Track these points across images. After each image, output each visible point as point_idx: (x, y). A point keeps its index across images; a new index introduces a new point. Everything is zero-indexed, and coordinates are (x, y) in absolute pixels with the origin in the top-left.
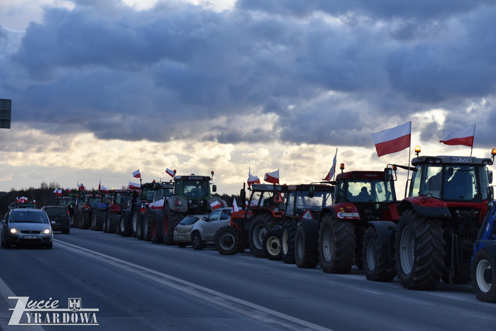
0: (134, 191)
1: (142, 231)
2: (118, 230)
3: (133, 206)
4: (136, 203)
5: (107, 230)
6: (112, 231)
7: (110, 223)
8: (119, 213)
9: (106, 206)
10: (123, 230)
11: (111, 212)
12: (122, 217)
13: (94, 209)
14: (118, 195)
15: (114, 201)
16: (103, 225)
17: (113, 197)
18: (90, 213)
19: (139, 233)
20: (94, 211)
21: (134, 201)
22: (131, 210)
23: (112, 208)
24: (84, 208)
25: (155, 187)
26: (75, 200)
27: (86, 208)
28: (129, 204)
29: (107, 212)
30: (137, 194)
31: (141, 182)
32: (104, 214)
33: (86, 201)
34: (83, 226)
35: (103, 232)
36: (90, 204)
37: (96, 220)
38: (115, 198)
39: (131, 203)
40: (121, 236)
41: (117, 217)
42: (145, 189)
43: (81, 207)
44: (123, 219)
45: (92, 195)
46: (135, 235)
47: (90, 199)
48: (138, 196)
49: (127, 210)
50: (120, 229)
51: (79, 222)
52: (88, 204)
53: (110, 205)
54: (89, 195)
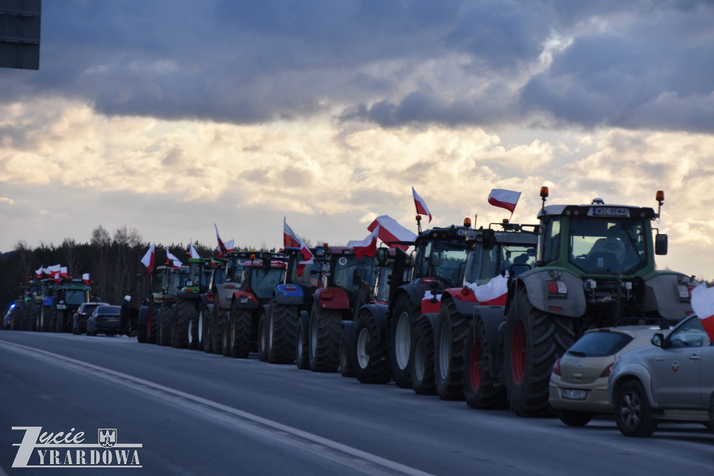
0: (398, 250)
1: (431, 371)
2: (344, 363)
3: (397, 293)
4: (404, 287)
5: (312, 361)
6: (325, 365)
7: (320, 341)
8: (346, 314)
9: (300, 293)
10: (364, 363)
11: (323, 311)
12: (361, 327)
13: (265, 301)
14: (342, 262)
15: (331, 279)
16: (295, 348)
17: (326, 267)
18: (255, 313)
19: (420, 375)
20: (266, 306)
21: (396, 281)
22: (387, 306)
23: (325, 299)
24: (237, 297)
25: (467, 239)
26: (208, 274)
27: (242, 297)
28: (380, 289)
29: (309, 312)
30: (407, 261)
31: (419, 224)
32: (299, 315)
33: (243, 278)
34: (236, 347)
35: (295, 367)
36: (253, 287)
37: (274, 332)
38: (332, 271)
39: (387, 287)
40: (355, 380)
41: (343, 326)
42: (430, 245)
43: (226, 294)
44: (362, 331)
45: (258, 262)
46: (404, 380)
47: (254, 272)
48: (409, 267)
49: (373, 305)
50: (353, 360)
51: (220, 336)
52: (248, 287)
53: (317, 291)
54: (248, 263)
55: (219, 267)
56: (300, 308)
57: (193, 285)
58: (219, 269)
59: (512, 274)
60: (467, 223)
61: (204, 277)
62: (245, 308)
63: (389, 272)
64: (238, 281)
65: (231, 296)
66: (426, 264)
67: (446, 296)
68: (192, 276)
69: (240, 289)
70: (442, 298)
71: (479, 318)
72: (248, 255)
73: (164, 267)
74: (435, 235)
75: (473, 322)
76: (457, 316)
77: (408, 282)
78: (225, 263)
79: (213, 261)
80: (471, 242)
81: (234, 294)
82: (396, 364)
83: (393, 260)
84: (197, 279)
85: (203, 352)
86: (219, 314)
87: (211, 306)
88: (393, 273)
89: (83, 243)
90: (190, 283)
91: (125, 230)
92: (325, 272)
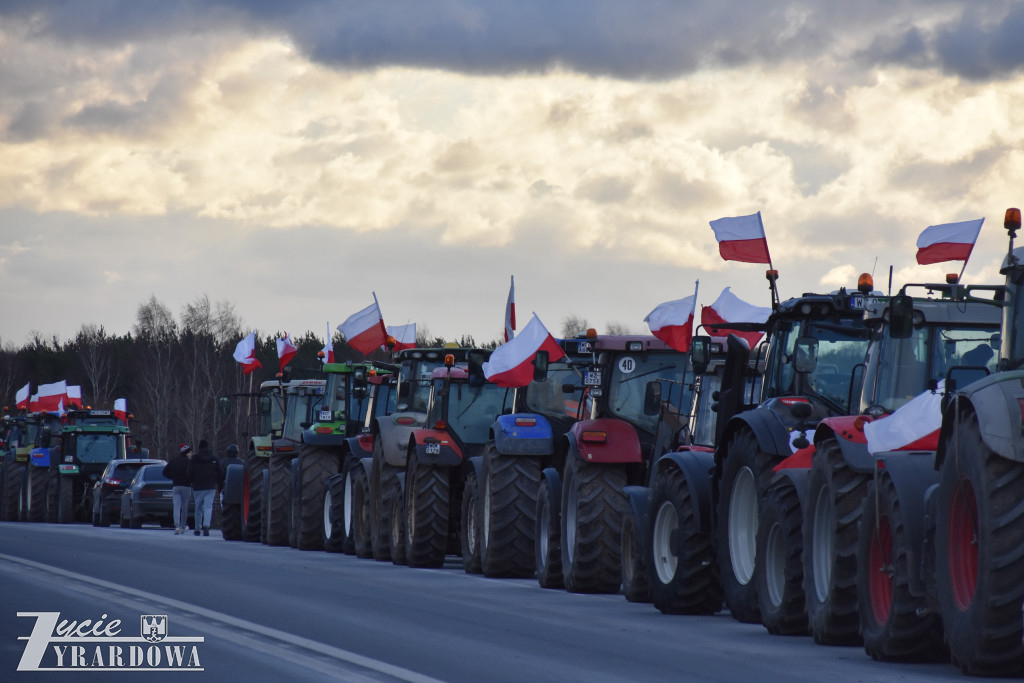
0: (732, 342)
1: (797, 585)
2: (630, 573)
3: (730, 430)
4: (744, 416)
5: (567, 571)
6: (594, 579)
7: (583, 529)
8: (635, 473)
9: (546, 432)
10: (666, 573)
11: (587, 467)
12: (661, 498)
13: (477, 448)
14: (626, 367)
15: (603, 403)
16: (533, 544)
17: (594, 379)
18: (457, 474)
19: (776, 595)
20: (477, 460)
21: (729, 405)
22: (712, 455)
23: (590, 444)
24: (418, 441)
25: (866, 317)
26: (362, 397)
27: (428, 441)
28: (700, 422)
29: (560, 469)
30: (752, 363)
31: (773, 287)
32: (543, 476)
33: (430, 403)
34: (417, 546)
35: (535, 584)
36: (452, 421)
37: (493, 513)
38: (606, 386)
39: (713, 416)
40: (651, 608)
41: (627, 498)
42: (797, 329)
43: (396, 437)
44: (663, 507)
45: (460, 370)
46: (747, 607)
47: (453, 390)
48: (754, 374)
49: (684, 454)
50: (647, 566)
51: (386, 522)
52: (440, 421)
53: (576, 428)
54: (441, 371)
55: (385, 381)
56: (545, 461)
57: (333, 420)
58: (385, 383)
59: (951, 386)
60: (865, 285)
61: (353, 401)
62: (435, 466)
63: (716, 386)
64: (422, 409)
65: (406, 441)
66: (788, 369)
67: (824, 433)
68: (330, 401)
69: (426, 425)
70: (817, 438)
71: (887, 475)
72: (440, 353)
73: (275, 383)
74: (806, 310)
75: (875, 485)
76: (846, 473)
77: (753, 407)
78: (396, 372)
79: (372, 369)
80: (874, 323)
81: (412, 434)
82: (732, 575)
83: (722, 362)
84: (342, 406)
85: (355, 557)
86: (385, 477)
87: (367, 461)
88: (723, 388)
89: (121, 334)
90: (327, 416)
91: (207, 307)
92: (592, 387)
